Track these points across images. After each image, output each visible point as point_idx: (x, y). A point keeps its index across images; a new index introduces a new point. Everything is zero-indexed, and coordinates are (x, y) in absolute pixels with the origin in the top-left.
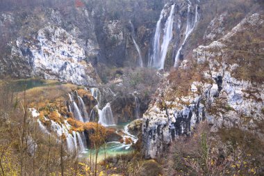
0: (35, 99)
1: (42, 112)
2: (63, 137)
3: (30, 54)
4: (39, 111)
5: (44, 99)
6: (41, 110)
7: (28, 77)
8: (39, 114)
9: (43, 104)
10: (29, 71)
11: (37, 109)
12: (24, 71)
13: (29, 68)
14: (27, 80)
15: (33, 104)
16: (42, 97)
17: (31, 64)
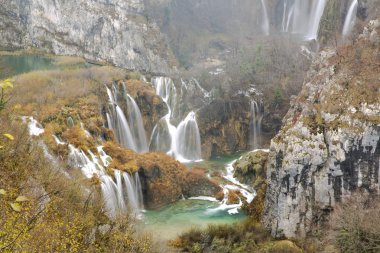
0: (35, 96)
1: (50, 126)
2: (95, 181)
4: (43, 123)
5: (55, 99)
6: (46, 121)
7: (16, 48)
8: (42, 131)
9: (52, 109)
10: (20, 34)
11: (39, 120)
13: (20, 27)
14: (17, 53)
15: (29, 107)
16: (51, 94)
17: (24, 18)
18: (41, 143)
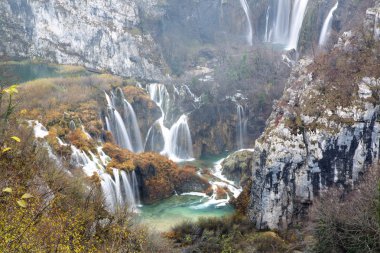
0: (40, 102)
1: (54, 129)
2: (95, 179)
3: (28, 10)
4: (48, 126)
5: (58, 104)
7: (23, 58)
9: (56, 114)
10: (26, 45)
11: (44, 124)
12: (14, 44)
13: (26, 39)
14: (23, 63)
15: (35, 112)
16: (54, 100)
17: (30, 30)
18: (46, 145)
